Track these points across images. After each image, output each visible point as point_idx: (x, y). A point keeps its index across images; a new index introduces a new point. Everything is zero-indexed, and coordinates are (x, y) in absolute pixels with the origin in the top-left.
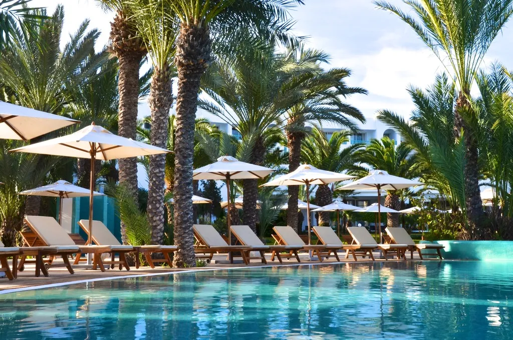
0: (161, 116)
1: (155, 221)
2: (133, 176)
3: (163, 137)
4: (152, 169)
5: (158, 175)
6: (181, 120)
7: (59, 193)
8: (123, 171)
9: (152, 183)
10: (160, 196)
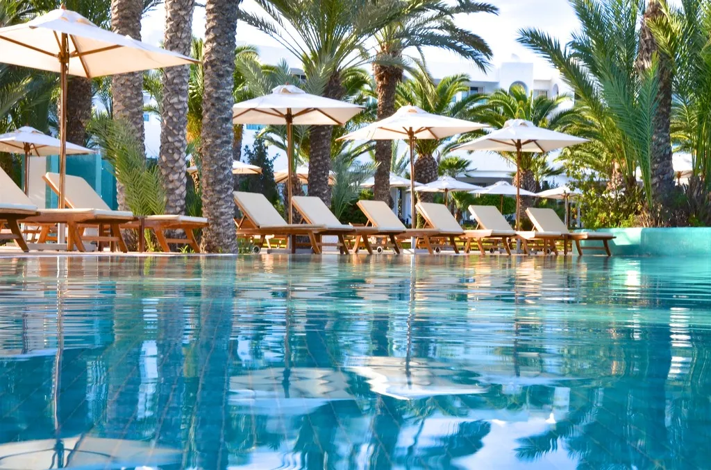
0: (180, 10)
1: (172, 181)
2: (135, 110)
3: (185, 45)
4: (167, 97)
5: (176, 106)
6: (213, 13)
7: (23, 146)
8: (120, 101)
9: (167, 121)
10: (180, 141)
